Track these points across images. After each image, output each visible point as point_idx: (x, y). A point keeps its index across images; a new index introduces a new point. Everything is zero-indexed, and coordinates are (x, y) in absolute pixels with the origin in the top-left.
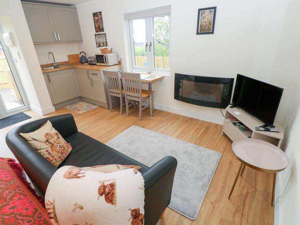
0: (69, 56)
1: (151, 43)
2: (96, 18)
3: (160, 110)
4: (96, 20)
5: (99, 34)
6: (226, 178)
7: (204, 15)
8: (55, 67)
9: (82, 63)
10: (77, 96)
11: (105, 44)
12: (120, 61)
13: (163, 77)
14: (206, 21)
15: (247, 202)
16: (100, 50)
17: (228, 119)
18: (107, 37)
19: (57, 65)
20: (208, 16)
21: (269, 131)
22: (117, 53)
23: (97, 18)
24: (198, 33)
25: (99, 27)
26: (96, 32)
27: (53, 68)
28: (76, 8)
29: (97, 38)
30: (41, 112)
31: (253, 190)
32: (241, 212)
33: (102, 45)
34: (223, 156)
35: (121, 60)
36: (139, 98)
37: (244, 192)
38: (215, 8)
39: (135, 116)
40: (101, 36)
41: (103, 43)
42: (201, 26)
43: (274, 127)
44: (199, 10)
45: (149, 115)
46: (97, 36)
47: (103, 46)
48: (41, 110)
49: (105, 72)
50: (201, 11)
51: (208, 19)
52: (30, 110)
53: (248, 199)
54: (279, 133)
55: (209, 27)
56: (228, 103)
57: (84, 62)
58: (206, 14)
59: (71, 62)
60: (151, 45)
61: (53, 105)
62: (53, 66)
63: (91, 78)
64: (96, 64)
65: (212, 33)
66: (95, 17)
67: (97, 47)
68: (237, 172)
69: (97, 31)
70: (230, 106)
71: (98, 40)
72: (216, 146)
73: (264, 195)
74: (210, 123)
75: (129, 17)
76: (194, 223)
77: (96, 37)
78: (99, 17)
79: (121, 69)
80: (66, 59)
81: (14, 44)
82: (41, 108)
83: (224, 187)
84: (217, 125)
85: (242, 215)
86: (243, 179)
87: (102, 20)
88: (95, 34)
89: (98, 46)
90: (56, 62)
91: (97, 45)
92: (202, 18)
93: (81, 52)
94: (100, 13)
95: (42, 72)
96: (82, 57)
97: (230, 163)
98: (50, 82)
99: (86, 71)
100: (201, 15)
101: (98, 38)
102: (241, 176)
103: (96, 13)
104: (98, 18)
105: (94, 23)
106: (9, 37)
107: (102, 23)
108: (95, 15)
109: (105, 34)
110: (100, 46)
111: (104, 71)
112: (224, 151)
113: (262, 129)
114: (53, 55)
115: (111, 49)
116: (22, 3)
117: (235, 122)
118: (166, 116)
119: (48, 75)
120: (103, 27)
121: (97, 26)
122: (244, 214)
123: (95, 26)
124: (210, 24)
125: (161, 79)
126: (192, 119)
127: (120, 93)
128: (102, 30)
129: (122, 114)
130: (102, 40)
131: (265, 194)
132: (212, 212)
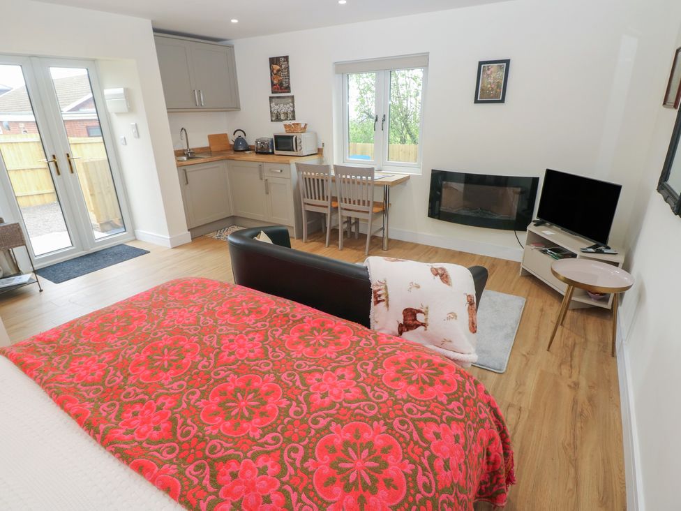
0: (211, 137)
1: (384, 116)
2: (276, 67)
3: (399, 241)
4: (275, 72)
5: (278, 97)
6: (539, 328)
7: (489, 72)
8: (189, 158)
9: (236, 151)
10: (228, 215)
11: (290, 116)
12: (321, 147)
13: (408, 178)
14: (492, 81)
15: (576, 353)
16: (283, 126)
17: (532, 245)
18: (295, 103)
19: (191, 153)
20: (495, 74)
21: (603, 253)
22: (316, 134)
23: (278, 67)
24: (476, 101)
25: (281, 84)
26: (273, 93)
27: (185, 158)
28: (233, 47)
29: (273, 104)
30: (169, 241)
31: (583, 340)
32: (569, 363)
33: (282, 117)
34: (528, 302)
35: (323, 146)
36: (368, 212)
37: (570, 342)
38: (508, 62)
39: (355, 249)
40: (283, 100)
41: (286, 114)
42: (482, 90)
43: (609, 248)
44: (481, 63)
45: (382, 247)
46: (273, 100)
47: (286, 119)
48: (169, 238)
49: (299, 167)
50: (482, 66)
51: (494, 79)
52: (136, 240)
53: (577, 349)
54: (617, 255)
55: (496, 91)
56: (528, 221)
57: (241, 149)
58: (492, 69)
59: (213, 148)
60: (384, 120)
61: (189, 230)
62: (184, 155)
63: (266, 178)
64: (273, 153)
65: (503, 101)
66: (274, 66)
67: (272, 121)
68: (555, 322)
69: (276, 90)
70: (532, 224)
71: (277, 107)
72: (514, 290)
73: (599, 345)
74: (495, 258)
75: (344, 69)
76: (503, 376)
77: (271, 101)
78: (283, 66)
79: (322, 161)
80: (205, 143)
81: (131, 109)
82: (168, 233)
83: (537, 338)
84: (508, 262)
85: (571, 366)
86: (565, 329)
87: (288, 71)
88: (270, 97)
89: (274, 119)
90: (191, 147)
91: (272, 116)
92: (485, 76)
93: (237, 130)
94: (286, 58)
95: (177, 164)
96: (238, 138)
97: (542, 310)
98: (187, 183)
99: (256, 165)
100: (483, 71)
101: (277, 105)
102: (562, 324)
103: (278, 59)
104: (281, 66)
105: (271, 75)
106: (123, 96)
107: (289, 76)
108: (273, 61)
109: (293, 97)
110: (278, 119)
111: (297, 165)
112: (528, 295)
113: (592, 250)
114: (186, 134)
115: (306, 125)
116: (155, 36)
117: (544, 249)
118: (412, 249)
119: (185, 170)
120: (289, 83)
121: (275, 82)
122: (573, 366)
123: (272, 82)
124: (498, 87)
125: (403, 182)
126: (461, 253)
127: (329, 207)
128: (288, 89)
129: (328, 246)
130: (283, 108)
131: (602, 344)
132: (526, 364)
